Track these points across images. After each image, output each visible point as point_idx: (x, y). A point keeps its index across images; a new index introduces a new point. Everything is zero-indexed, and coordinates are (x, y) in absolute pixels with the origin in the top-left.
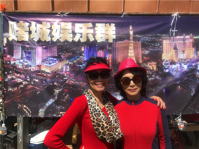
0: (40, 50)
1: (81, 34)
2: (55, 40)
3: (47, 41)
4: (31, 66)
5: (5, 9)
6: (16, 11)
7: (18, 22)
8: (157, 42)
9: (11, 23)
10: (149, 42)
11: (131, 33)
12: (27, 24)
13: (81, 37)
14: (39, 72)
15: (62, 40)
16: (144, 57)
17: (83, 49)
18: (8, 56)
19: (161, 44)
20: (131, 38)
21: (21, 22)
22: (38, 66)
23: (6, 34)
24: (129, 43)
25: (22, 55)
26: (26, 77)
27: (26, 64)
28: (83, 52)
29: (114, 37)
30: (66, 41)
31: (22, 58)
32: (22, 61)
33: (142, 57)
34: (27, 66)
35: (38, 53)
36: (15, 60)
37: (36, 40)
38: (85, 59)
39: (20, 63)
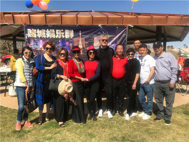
0: (41, 41)
1: (59, 34)
2: (47, 37)
3: (44, 37)
4: (38, 48)
5: (25, 23)
6: (30, 24)
7: (31, 29)
8: (92, 38)
9: (28, 30)
10: (88, 38)
11: (80, 34)
12: (35, 30)
13: (59, 36)
14: (41, 51)
15: (51, 37)
16: (86, 45)
17: (60, 41)
18: (28, 44)
19: (93, 39)
20: (80, 36)
21: (33, 29)
22: (41, 48)
23: (27, 34)
24: (79, 39)
25: (34, 43)
26: (36, 53)
27: (36, 47)
28: (60, 42)
29: (73, 36)
30: (53, 38)
31: (34, 45)
32: (34, 46)
33: (85, 45)
34: (36, 48)
35: (41, 43)
36: (31, 46)
37: (39, 37)
38: (61, 45)
39: (34, 47)
